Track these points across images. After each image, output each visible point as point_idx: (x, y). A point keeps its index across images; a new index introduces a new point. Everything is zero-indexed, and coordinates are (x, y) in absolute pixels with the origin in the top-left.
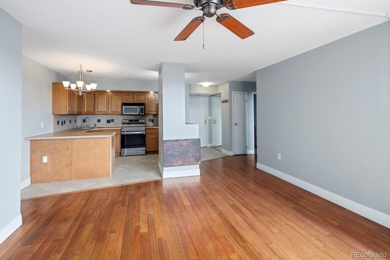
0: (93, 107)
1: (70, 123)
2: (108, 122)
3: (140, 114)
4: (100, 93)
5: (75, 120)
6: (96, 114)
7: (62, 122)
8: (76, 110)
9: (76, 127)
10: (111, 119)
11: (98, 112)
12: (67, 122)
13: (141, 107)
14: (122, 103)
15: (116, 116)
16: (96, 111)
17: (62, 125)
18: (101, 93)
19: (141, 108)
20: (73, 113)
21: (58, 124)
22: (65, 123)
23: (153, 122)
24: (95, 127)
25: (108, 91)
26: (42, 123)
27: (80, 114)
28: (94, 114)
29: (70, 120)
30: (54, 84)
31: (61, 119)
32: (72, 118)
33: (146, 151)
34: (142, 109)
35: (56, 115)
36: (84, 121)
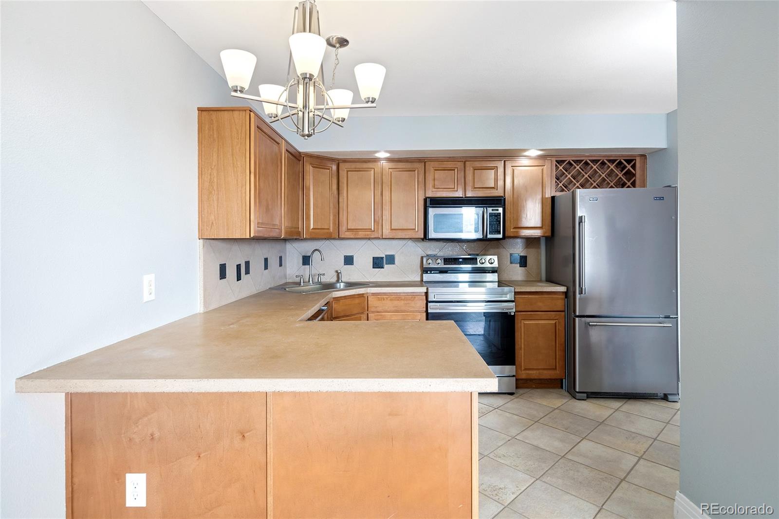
0: (334, 216)
1: (266, 267)
2: (378, 263)
3: (489, 236)
4: (353, 165)
5: (281, 258)
6: (342, 236)
7: (239, 267)
8: (281, 222)
9: (283, 282)
10: (386, 256)
11: (349, 230)
12: (257, 266)
13: (490, 210)
14: (425, 200)
15: (404, 242)
16: (343, 228)
17: (239, 278)
18: (359, 165)
19: (491, 215)
20: (274, 234)
21: (223, 275)
22: (247, 272)
23: (525, 266)
24: (338, 281)
25: (382, 155)
26: (149, 279)
27: (294, 236)
28: (334, 239)
29: (266, 260)
30: (204, 113)
31: (234, 257)
32: (270, 251)
33: (516, 380)
34: (494, 219)
35: (211, 240)
36: (306, 260)
